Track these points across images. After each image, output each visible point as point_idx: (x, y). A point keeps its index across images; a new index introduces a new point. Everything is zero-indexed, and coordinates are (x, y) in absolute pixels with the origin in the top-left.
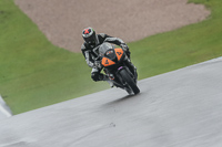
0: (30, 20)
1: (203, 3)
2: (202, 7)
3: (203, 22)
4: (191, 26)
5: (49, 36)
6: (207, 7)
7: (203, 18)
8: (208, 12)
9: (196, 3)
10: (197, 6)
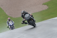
0: (2, 9)
1: (46, 5)
2: (46, 6)
3: (46, 10)
4: (43, 11)
5: (7, 13)
8: (48, 7)
9: (45, 5)
10: (45, 6)
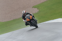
3: (37, 13)
6: (38, 9)
7: (37, 12)
